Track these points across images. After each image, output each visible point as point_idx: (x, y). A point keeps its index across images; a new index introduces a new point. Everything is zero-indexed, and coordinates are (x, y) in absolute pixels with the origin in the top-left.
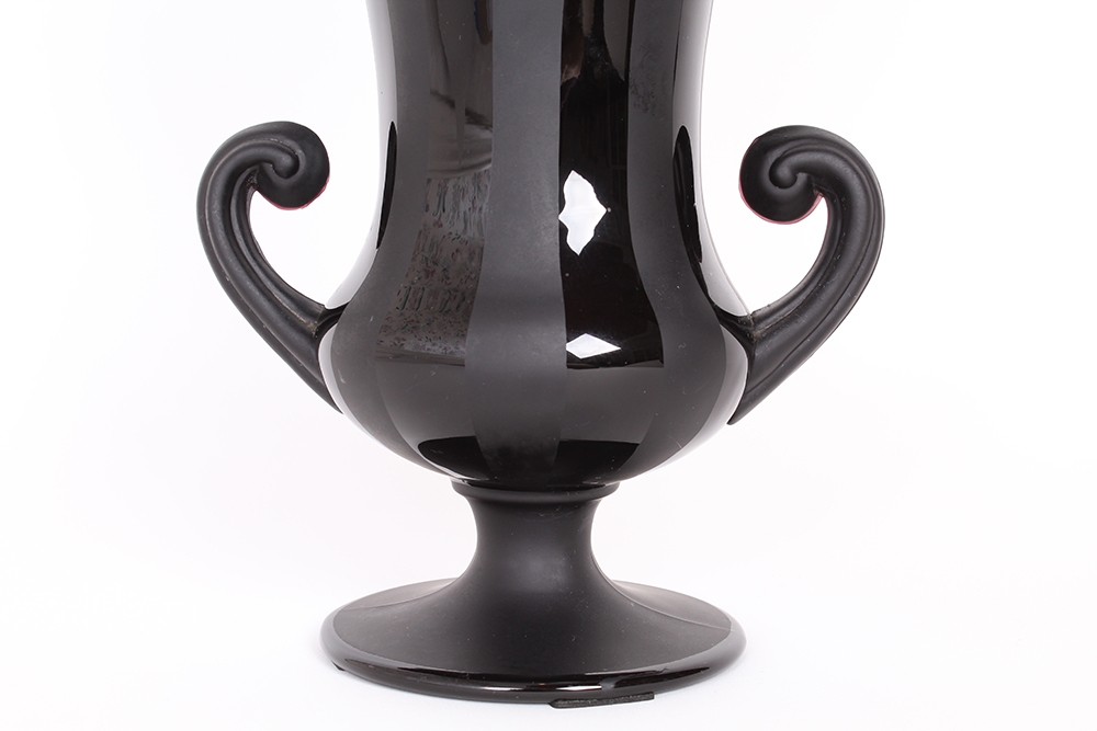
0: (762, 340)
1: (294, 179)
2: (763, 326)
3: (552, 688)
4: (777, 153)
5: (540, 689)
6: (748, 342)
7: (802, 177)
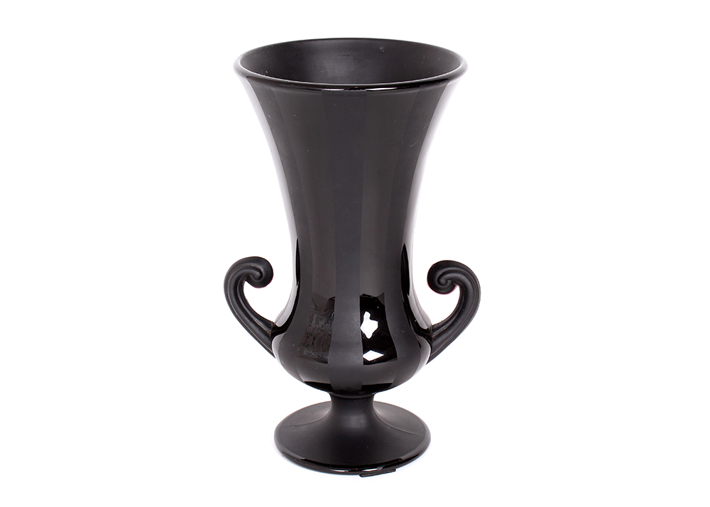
0: (435, 339)
1: (261, 280)
2: (436, 333)
3: (361, 470)
4: (440, 272)
5: (356, 471)
6: (430, 340)
7: (449, 281)
